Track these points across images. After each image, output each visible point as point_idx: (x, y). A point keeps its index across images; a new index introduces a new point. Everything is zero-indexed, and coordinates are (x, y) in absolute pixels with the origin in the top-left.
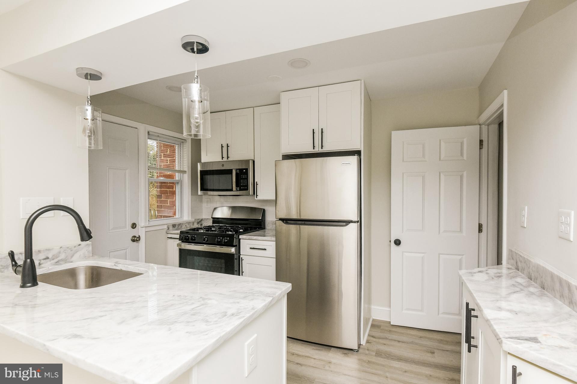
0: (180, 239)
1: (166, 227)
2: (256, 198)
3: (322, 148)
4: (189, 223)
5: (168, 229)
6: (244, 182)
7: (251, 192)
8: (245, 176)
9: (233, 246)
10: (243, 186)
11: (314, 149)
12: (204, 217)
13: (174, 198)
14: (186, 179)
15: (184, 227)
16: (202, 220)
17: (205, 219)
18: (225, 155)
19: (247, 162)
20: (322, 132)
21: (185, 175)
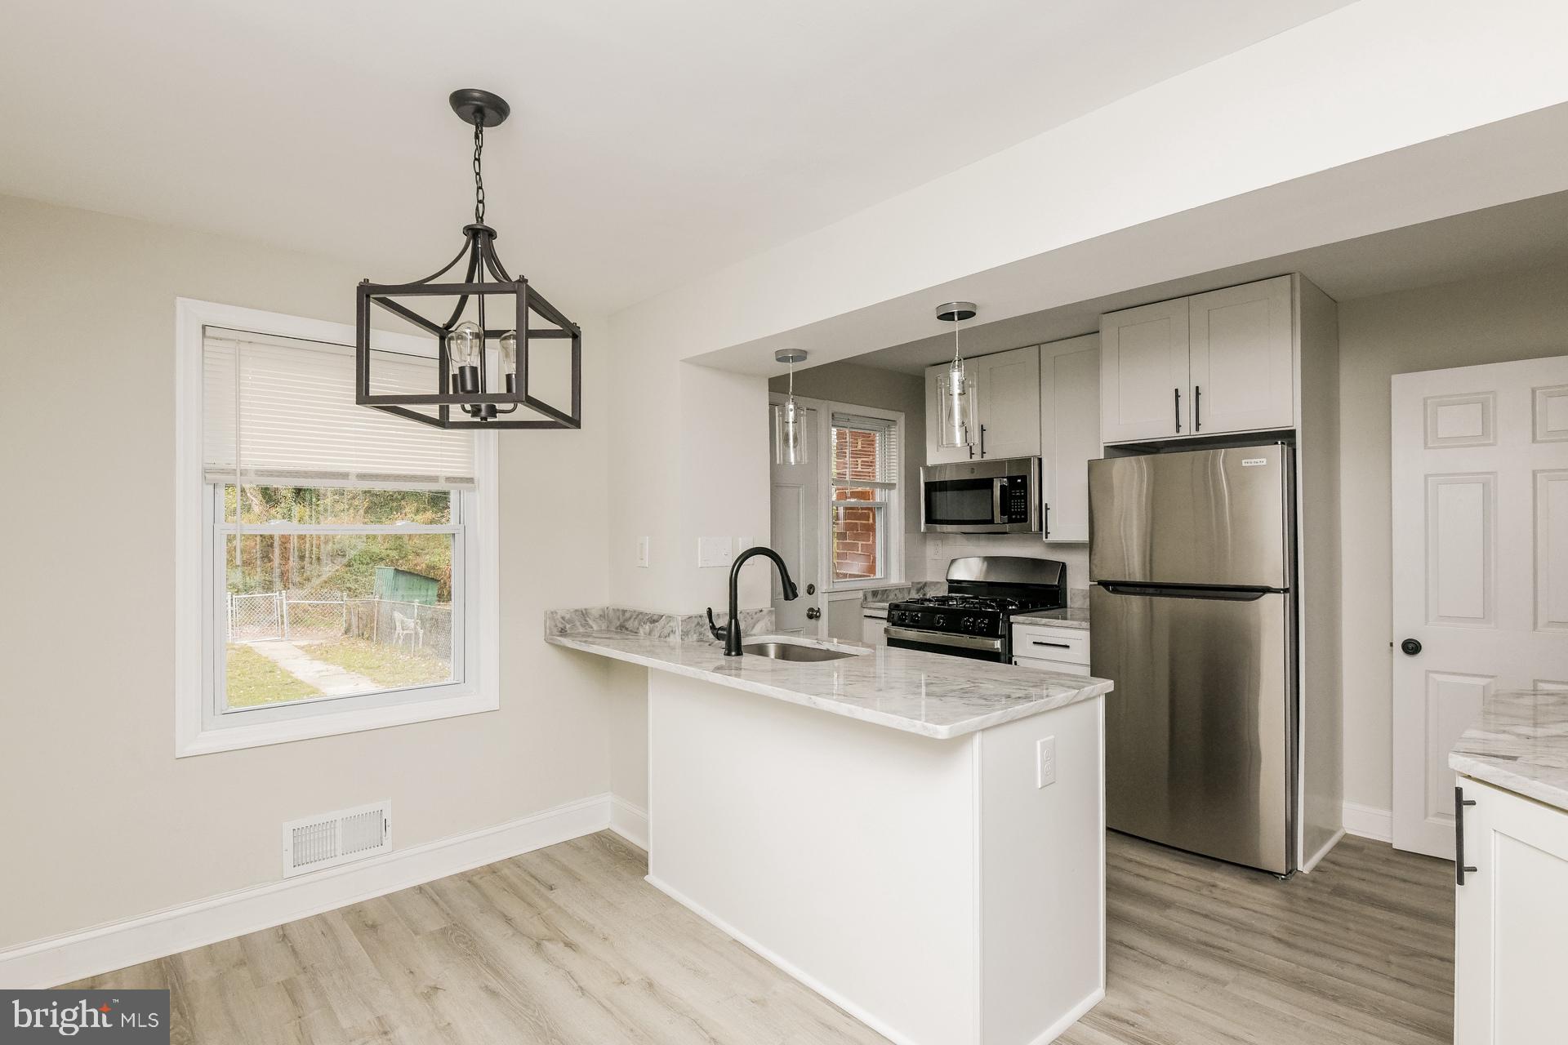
0: (888, 620)
1: (860, 595)
2: (1044, 539)
3: (1197, 429)
4: (901, 590)
5: (866, 598)
6: (1017, 505)
7: (1035, 527)
8: (1021, 493)
9: (997, 637)
10: (1016, 513)
11: (1178, 431)
12: (929, 578)
13: (871, 539)
14: (895, 501)
15: (892, 596)
16: (925, 584)
17: (932, 583)
18: (977, 450)
19: (1026, 461)
20: (1198, 394)
21: (892, 491)
